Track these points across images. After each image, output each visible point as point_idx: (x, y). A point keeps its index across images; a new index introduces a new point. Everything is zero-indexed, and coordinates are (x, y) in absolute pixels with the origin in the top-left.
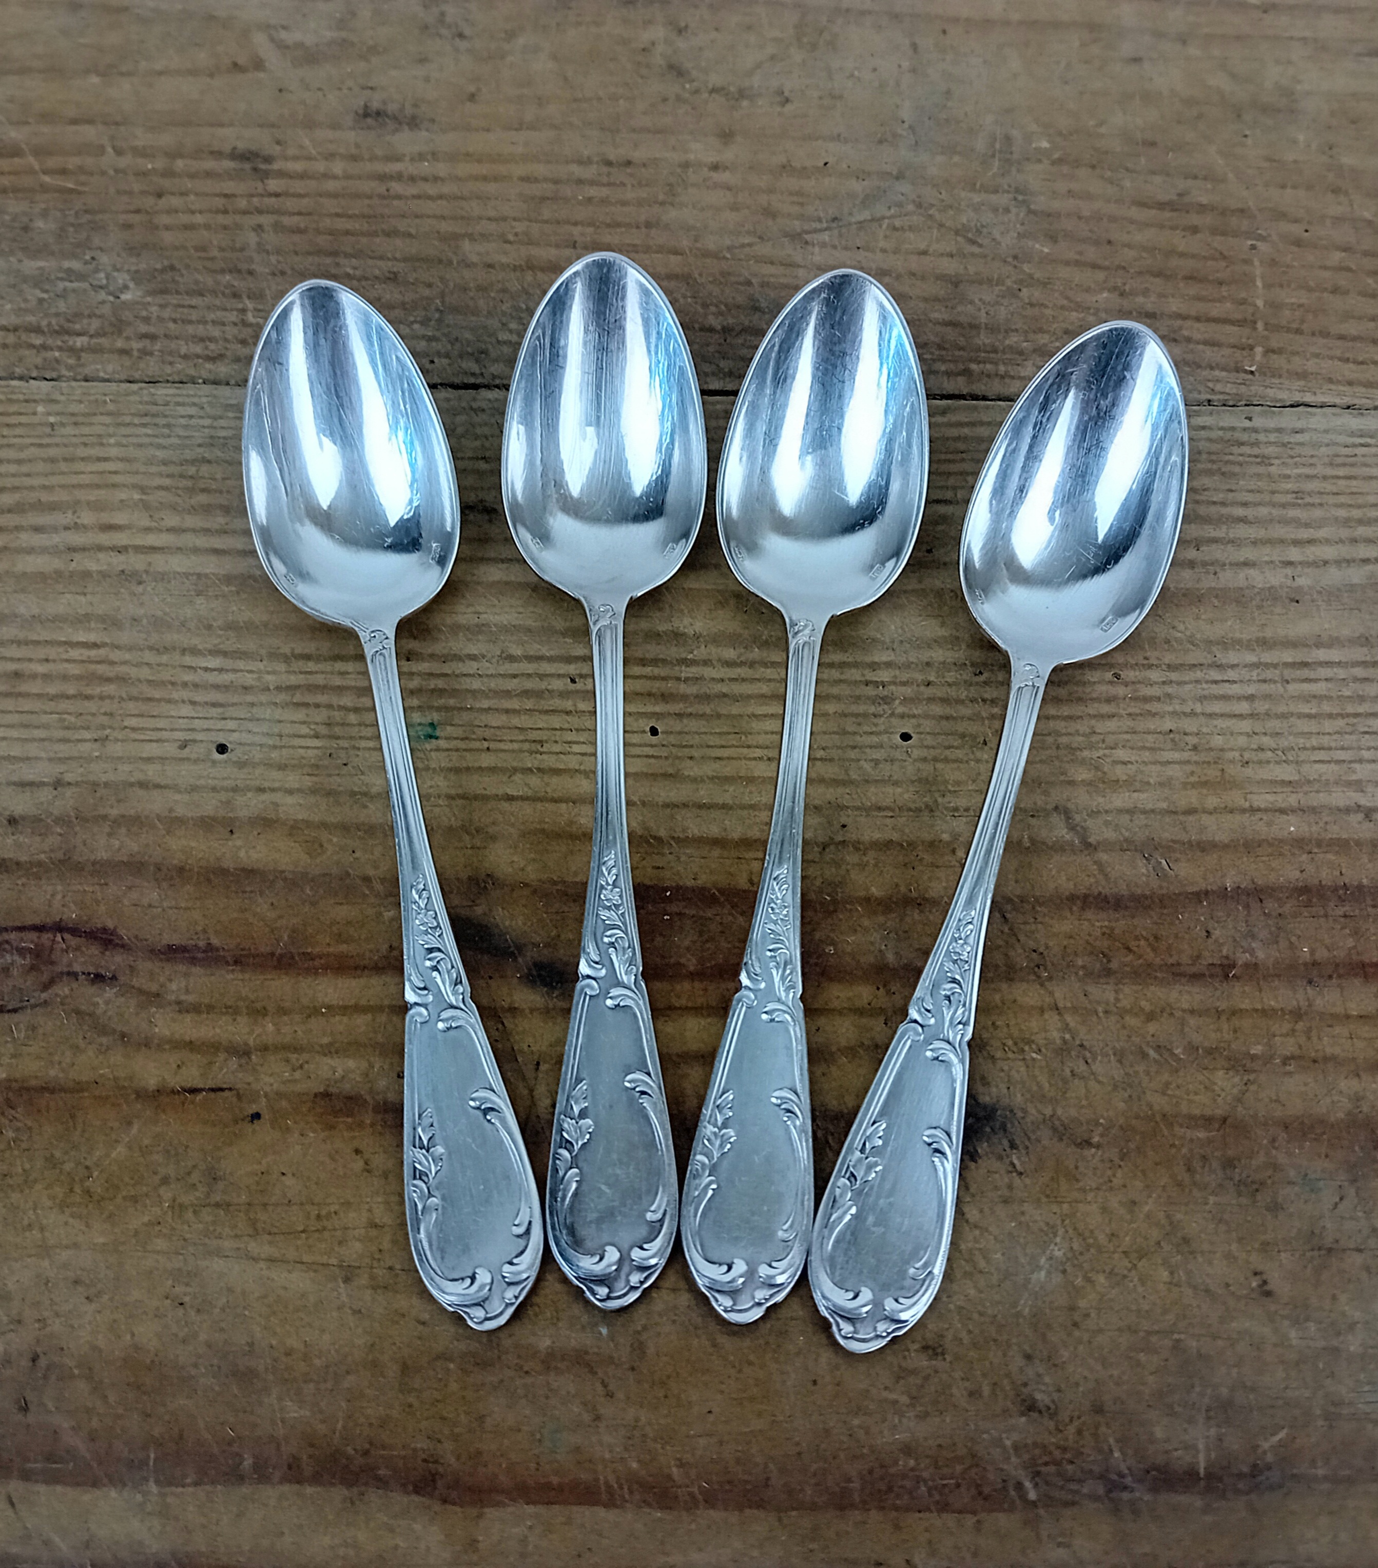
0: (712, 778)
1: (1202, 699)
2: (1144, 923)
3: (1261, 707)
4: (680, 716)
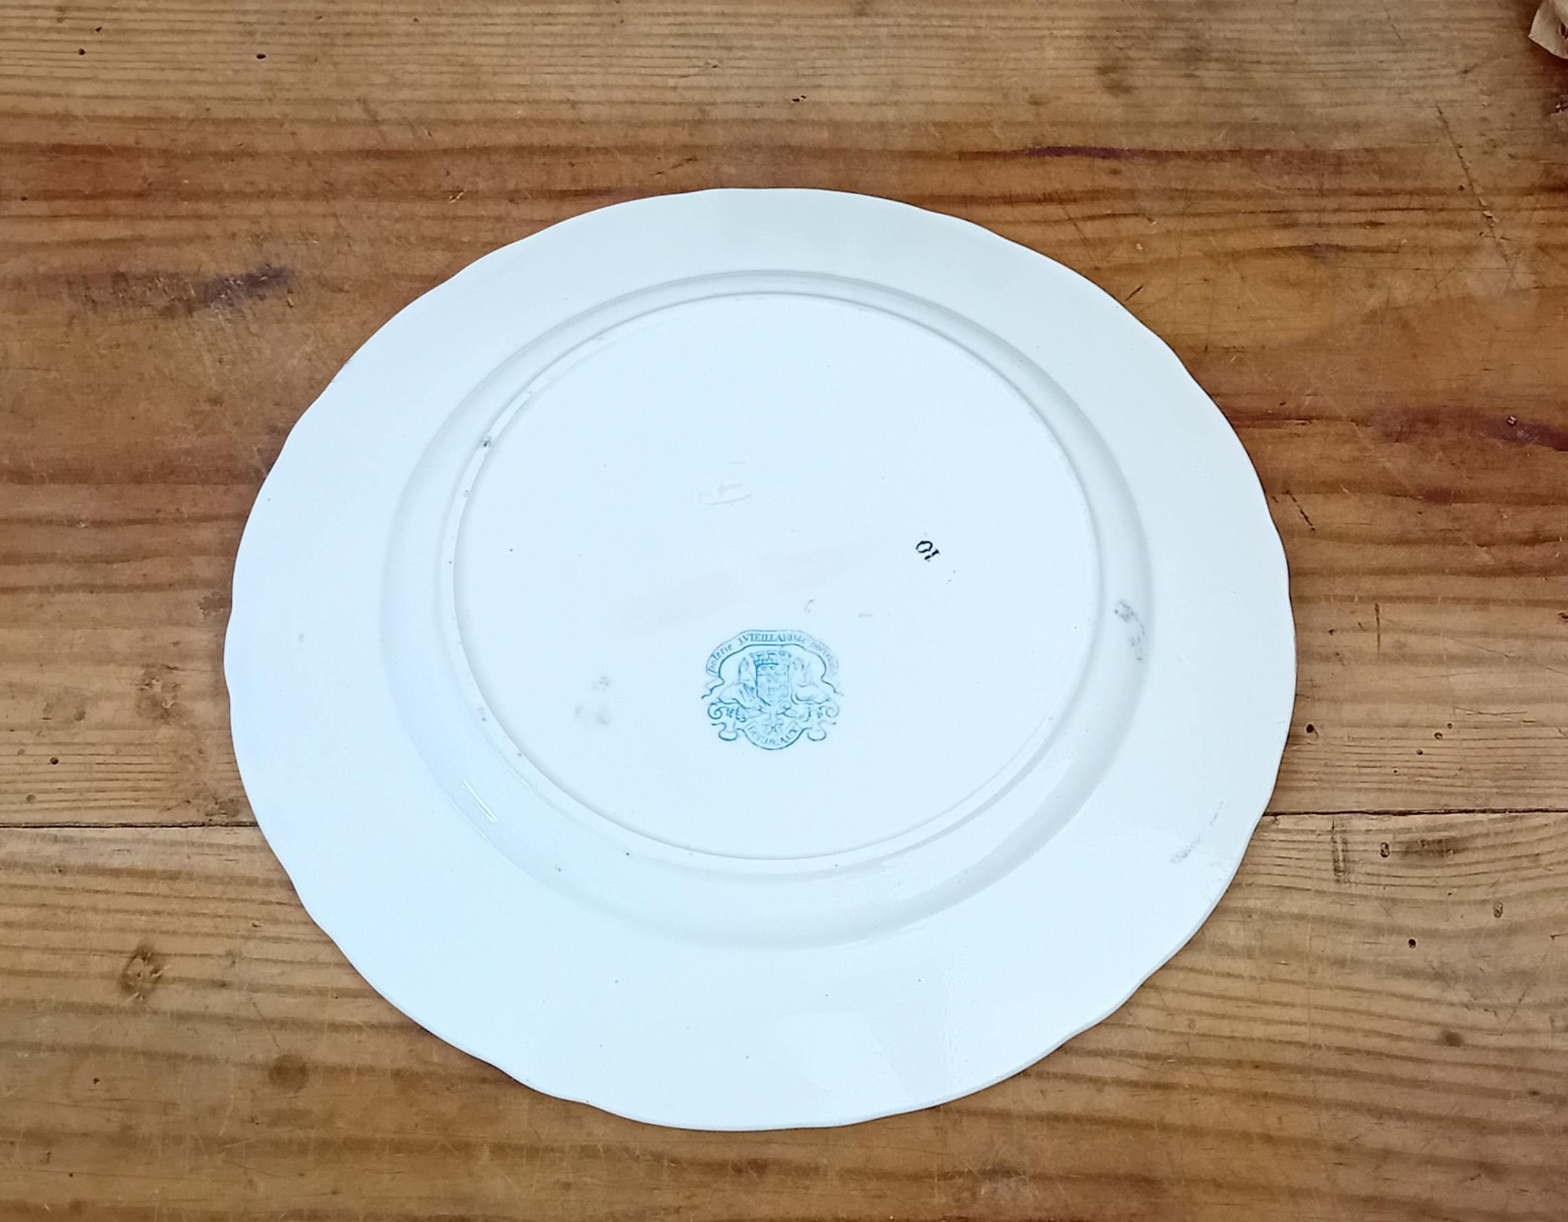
0: (118, 81)
1: (472, 35)
2: (404, 167)
3: (513, 40)
4: (101, 42)
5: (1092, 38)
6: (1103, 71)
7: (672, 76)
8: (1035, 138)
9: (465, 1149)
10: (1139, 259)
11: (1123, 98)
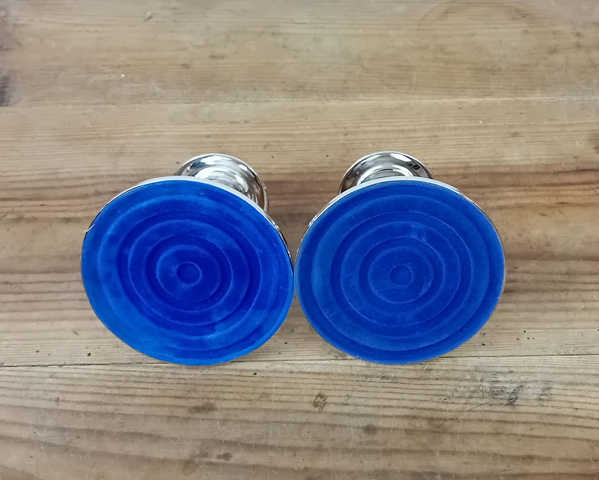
0: (285, 164)
4: (278, 154)
6: (596, 148)
7: (457, 155)
8: (577, 167)
9: (431, 452)
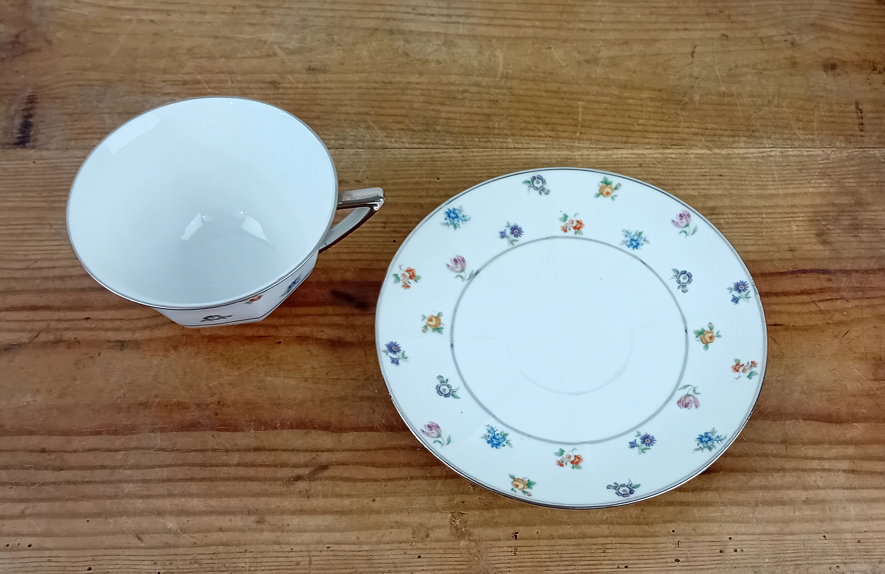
5: (811, 221)
6: (818, 235)
8: (793, 266)
10: (845, 319)
11: (828, 247)
